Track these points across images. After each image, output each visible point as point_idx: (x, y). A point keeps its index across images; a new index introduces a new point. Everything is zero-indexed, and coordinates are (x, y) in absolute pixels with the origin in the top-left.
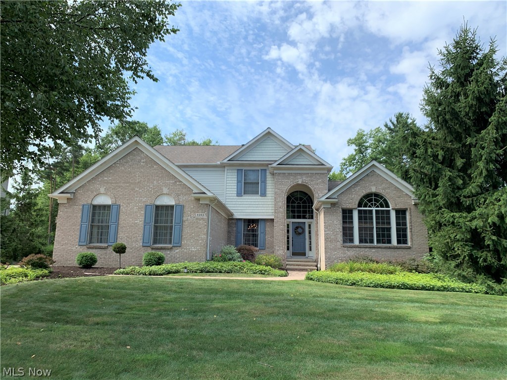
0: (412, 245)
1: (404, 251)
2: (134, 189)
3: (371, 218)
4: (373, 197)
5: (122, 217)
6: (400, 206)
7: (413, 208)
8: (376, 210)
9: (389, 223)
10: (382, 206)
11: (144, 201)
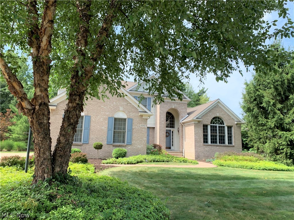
0: (235, 145)
1: (232, 148)
2: (101, 106)
3: (216, 130)
4: (217, 119)
5: (92, 124)
6: (229, 125)
7: (235, 125)
8: (219, 126)
9: (224, 133)
10: (221, 124)
11: (107, 115)
